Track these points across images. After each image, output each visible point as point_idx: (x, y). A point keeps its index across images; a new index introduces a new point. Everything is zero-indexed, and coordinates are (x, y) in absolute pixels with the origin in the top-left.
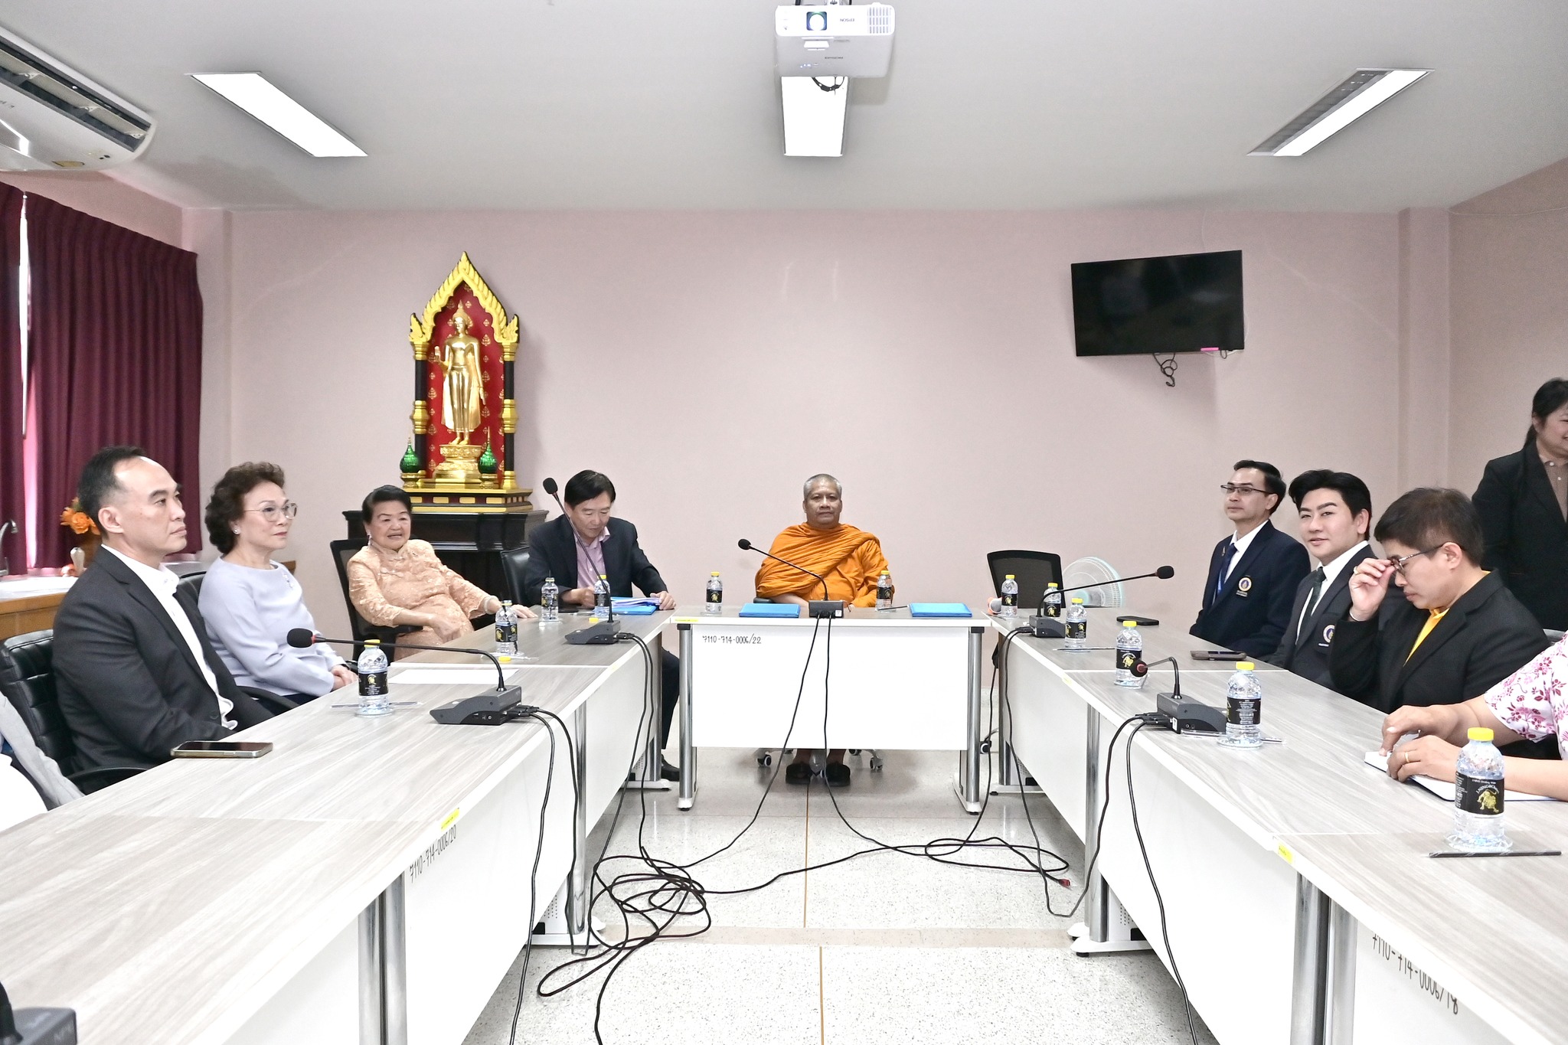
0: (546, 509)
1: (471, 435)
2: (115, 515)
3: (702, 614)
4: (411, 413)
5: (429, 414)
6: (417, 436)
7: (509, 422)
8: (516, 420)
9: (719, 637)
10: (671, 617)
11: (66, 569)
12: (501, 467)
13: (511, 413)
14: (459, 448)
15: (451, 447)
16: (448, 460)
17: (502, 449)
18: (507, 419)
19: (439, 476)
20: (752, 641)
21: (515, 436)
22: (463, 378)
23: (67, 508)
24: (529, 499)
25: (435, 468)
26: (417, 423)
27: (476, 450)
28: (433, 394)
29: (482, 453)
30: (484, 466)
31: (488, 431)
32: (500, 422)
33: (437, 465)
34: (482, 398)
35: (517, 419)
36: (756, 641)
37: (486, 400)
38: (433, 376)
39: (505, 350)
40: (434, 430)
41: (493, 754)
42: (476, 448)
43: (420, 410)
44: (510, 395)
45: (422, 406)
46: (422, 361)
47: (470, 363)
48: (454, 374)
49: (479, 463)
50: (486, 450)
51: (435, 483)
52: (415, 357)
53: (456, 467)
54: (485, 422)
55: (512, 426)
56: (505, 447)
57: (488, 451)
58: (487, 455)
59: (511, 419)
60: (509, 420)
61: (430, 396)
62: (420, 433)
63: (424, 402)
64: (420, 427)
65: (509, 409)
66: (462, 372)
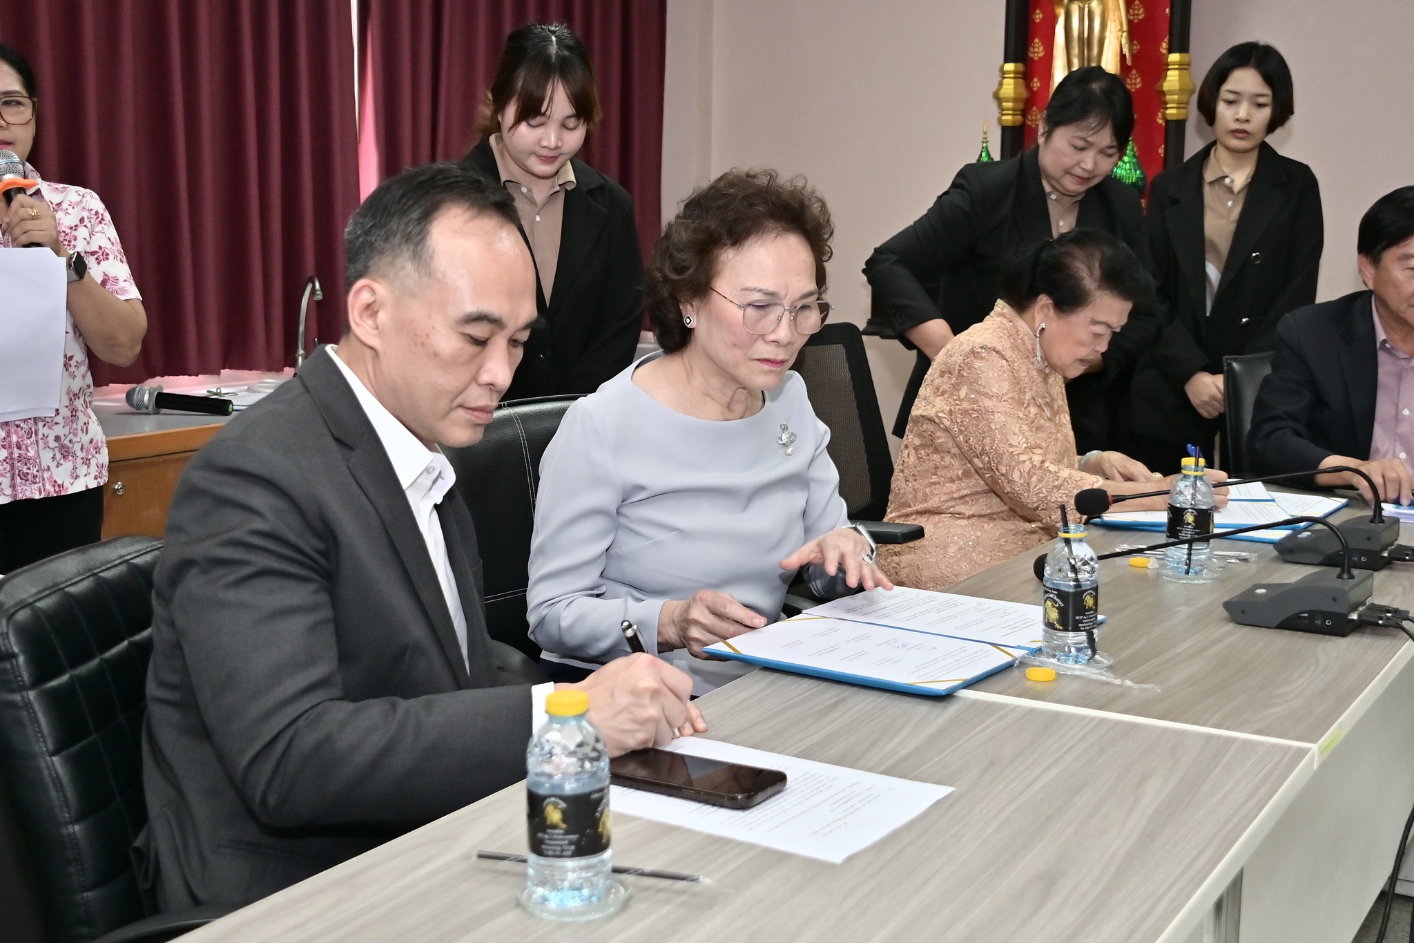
2: (382, 305)
4: (995, 87)
5: (1028, 86)
6: (1005, 129)
7: (1176, 97)
8: (1189, 92)
13: (1180, 80)
17: (1161, 151)
18: (1172, 93)
21: (1186, 124)
22: (1090, 13)
26: (1005, 105)
28: (1037, 50)
32: (1158, 99)
34: (1126, 51)
38: (1038, 16)
43: (1012, 81)
44: (1180, 45)
45: (1015, 72)
48: (1075, 8)
55: (1180, 105)
56: (1165, 148)
57: (1129, 157)
58: (1126, 163)
59: (1181, 91)
60: (1176, 94)
61: (1031, 55)
62: (1010, 124)
63: (1021, 66)
64: (1011, 112)
65: (1176, 72)
66: (1089, 4)
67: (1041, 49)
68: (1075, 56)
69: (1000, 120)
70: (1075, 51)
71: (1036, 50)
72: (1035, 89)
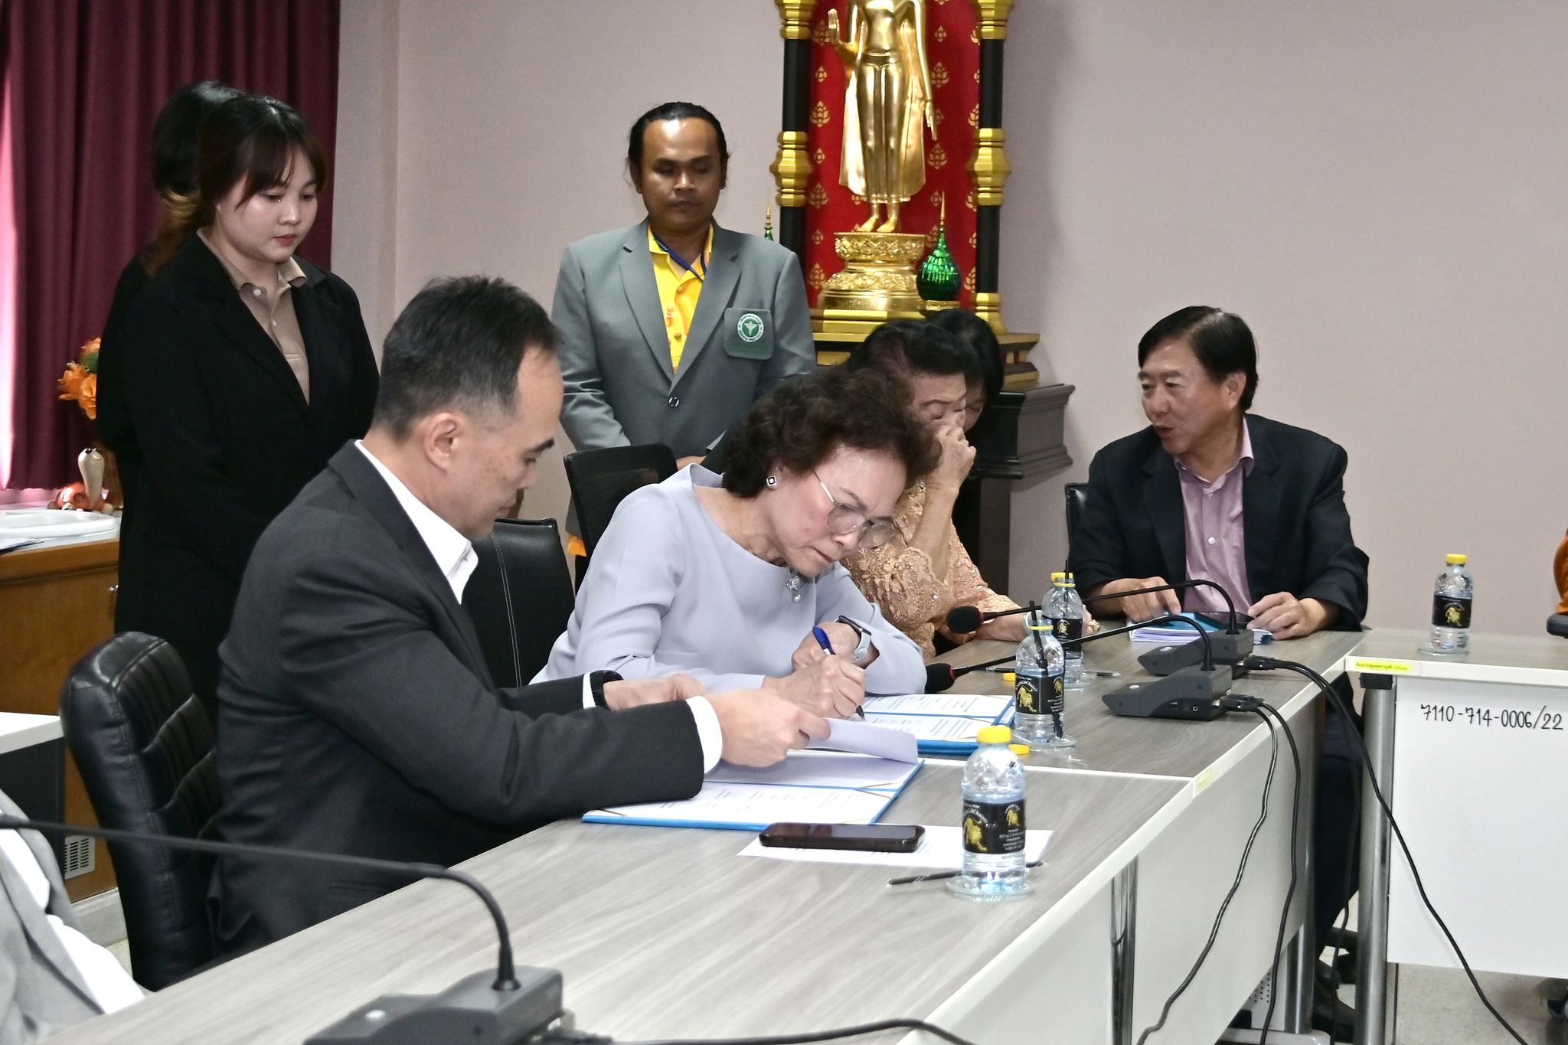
0: (1068, 382)
1: (903, 208)
3: (1421, 654)
4: (773, 159)
5: (812, 159)
6: (784, 210)
7: (988, 180)
8: (1004, 174)
9: (1460, 708)
10: (1346, 656)
11: (67, 493)
12: (969, 283)
13: (994, 160)
14: (875, 240)
15: (859, 238)
16: (851, 266)
17: (973, 241)
18: (985, 174)
19: (832, 303)
20: (1541, 723)
21: (1003, 213)
22: (888, 77)
23: (72, 365)
24: (1032, 357)
25: (824, 285)
26: (785, 181)
27: (913, 246)
28: (822, 116)
29: (928, 252)
30: (932, 283)
31: (940, 200)
32: (969, 181)
33: (828, 276)
34: (930, 123)
35: (1009, 173)
36: (1551, 724)
37: (938, 128)
38: (822, 75)
39: (985, 14)
40: (823, 198)
41: (924, 977)
42: (914, 240)
43: (793, 153)
44: (992, 118)
45: (797, 143)
46: (799, 41)
47: (906, 43)
48: (870, 71)
49: (919, 275)
50: (936, 248)
51: (823, 318)
52: (783, 33)
53: (869, 282)
54: (935, 179)
55: (995, 189)
56: (978, 238)
57: (940, 250)
58: (938, 258)
59: (995, 172)
60: (989, 176)
61: (815, 122)
62: (791, 205)
63: (803, 135)
64: (793, 190)
65: (989, 151)
66: (887, 67)
67: (826, 114)
68: (871, 127)
69: (779, 200)
70: (871, 121)
71: (820, 115)
72: (819, 162)
